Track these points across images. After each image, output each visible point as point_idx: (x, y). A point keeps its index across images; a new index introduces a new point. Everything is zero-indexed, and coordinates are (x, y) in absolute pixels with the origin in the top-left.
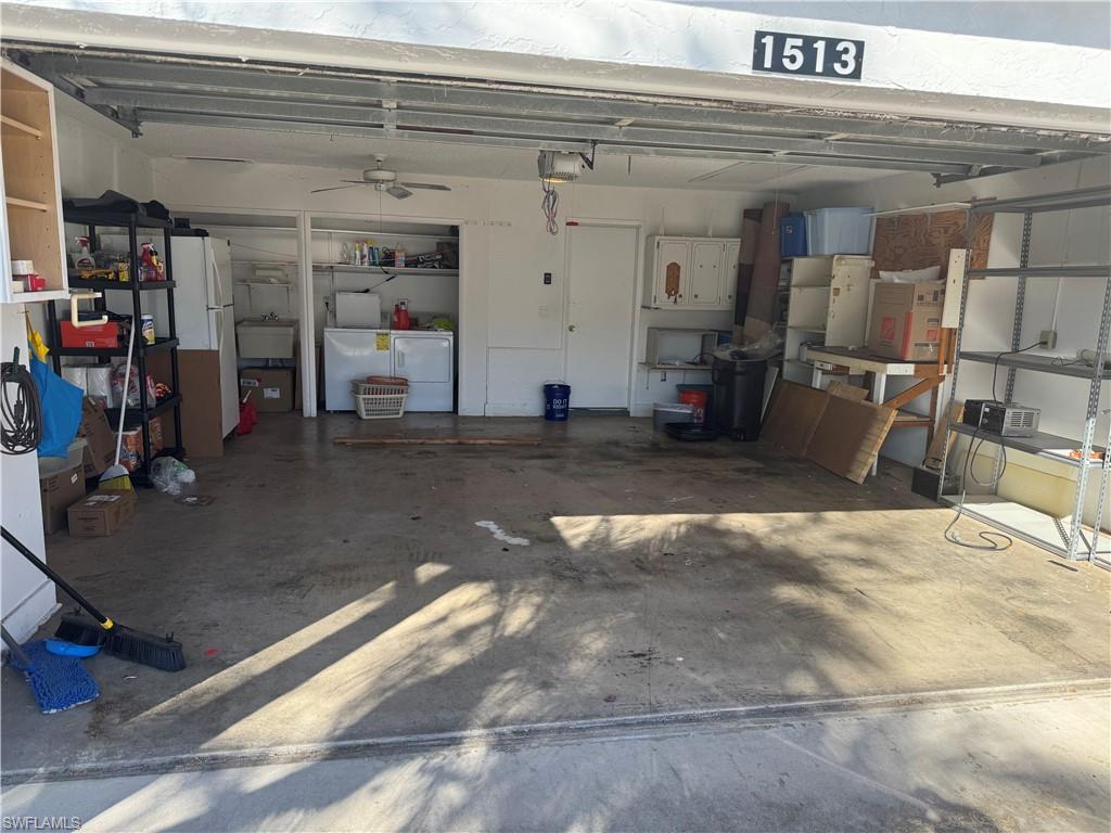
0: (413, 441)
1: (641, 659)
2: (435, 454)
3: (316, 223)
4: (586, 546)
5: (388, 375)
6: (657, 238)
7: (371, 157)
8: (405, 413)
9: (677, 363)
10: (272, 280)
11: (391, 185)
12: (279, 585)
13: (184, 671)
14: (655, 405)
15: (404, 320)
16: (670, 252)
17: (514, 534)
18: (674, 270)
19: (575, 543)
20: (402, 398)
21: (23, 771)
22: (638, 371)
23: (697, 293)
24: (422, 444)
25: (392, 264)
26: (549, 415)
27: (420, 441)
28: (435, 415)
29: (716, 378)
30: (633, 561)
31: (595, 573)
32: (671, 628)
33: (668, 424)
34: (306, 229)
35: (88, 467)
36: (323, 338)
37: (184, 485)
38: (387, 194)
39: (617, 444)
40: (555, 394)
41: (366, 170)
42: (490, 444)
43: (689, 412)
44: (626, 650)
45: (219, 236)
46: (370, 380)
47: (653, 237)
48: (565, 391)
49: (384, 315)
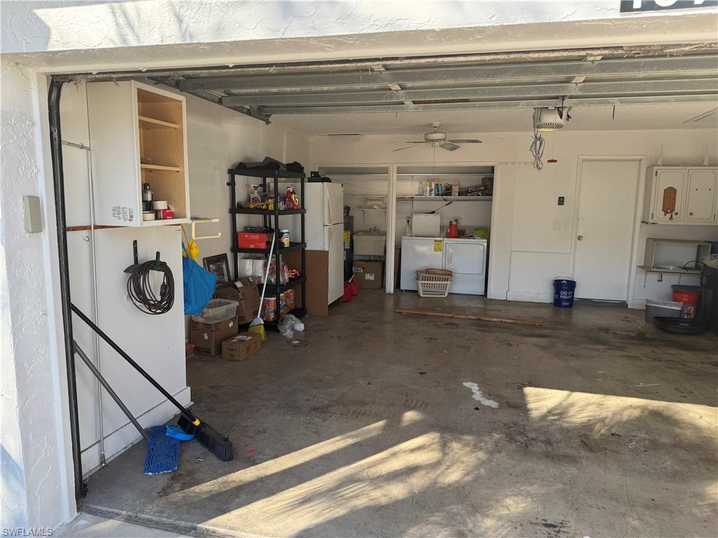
0: (445, 315)
1: (551, 530)
2: (457, 325)
3: (400, 170)
4: (544, 417)
5: (440, 268)
6: (656, 168)
7: (431, 125)
8: (449, 293)
9: (671, 268)
10: (375, 207)
11: (442, 142)
12: (316, 409)
13: (230, 462)
14: (647, 300)
15: (456, 231)
16: (667, 178)
17: (489, 395)
18: (670, 194)
19: (535, 414)
20: (447, 285)
21: (116, 511)
22: (637, 272)
23: (693, 212)
24: (452, 317)
25: (450, 194)
26: (557, 302)
27: (451, 315)
28: (471, 297)
29: (704, 283)
30: (580, 436)
31: (541, 441)
32: (591, 506)
33: (656, 317)
34: (394, 174)
35: (241, 318)
36: (401, 243)
37: (296, 332)
38: (440, 148)
39: (607, 330)
40: (563, 287)
41: (426, 133)
42: (502, 322)
43: (680, 309)
44: (540, 518)
45: (337, 181)
46: (428, 271)
47: (652, 169)
48: (571, 285)
49: (442, 228)
